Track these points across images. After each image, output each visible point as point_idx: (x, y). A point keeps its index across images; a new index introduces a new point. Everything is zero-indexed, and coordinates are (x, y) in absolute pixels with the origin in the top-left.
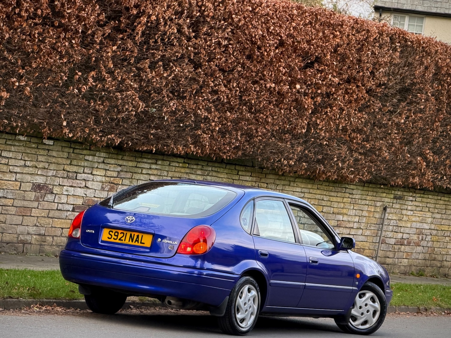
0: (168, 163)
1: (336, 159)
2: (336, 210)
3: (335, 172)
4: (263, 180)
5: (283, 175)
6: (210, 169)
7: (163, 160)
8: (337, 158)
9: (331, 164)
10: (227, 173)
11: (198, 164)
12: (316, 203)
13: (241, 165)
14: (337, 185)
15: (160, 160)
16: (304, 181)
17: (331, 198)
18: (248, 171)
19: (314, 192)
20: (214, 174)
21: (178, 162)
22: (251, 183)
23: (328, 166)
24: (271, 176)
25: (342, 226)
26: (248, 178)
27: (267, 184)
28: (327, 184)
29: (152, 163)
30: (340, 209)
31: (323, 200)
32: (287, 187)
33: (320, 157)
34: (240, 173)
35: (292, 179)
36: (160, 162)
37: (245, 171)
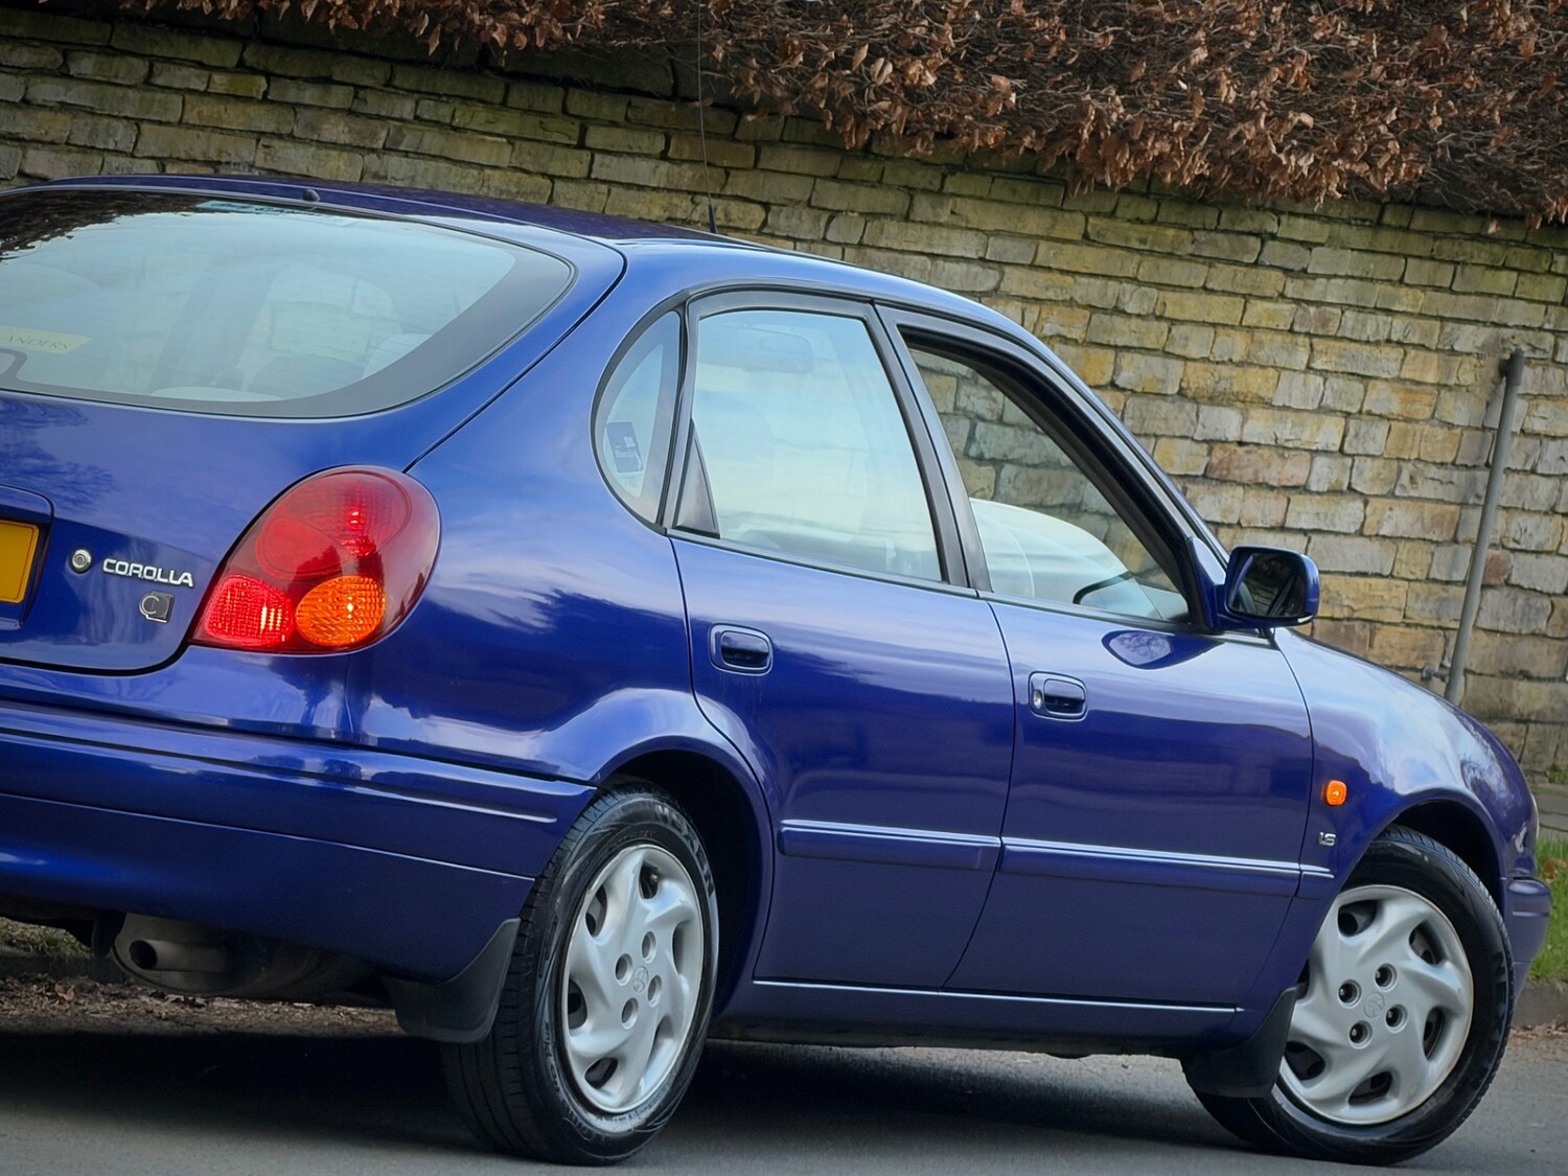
0: (142, 67)
1: (1201, 54)
2: (1199, 378)
3: (1194, 137)
4: (740, 184)
5: (866, 151)
6: (406, 108)
7: (108, 50)
8: (1211, 43)
9: (1171, 87)
10: (511, 140)
11: (327, 81)
12: (1077, 333)
13: (601, 89)
14: (1210, 217)
15: (87, 48)
16: (1001, 190)
17: (1170, 296)
18: (647, 126)
19: (1068, 257)
20: (433, 141)
21: (201, 65)
22: (661, 199)
23: (1153, 100)
24: (790, 159)
25: (1236, 474)
26: (644, 171)
27: (766, 206)
28: (1147, 210)
29: (39, 72)
30: (1225, 371)
31: (1118, 311)
32: (892, 227)
33: (1102, 39)
34: (595, 138)
35: (921, 178)
36: (85, 65)
37: (629, 123)
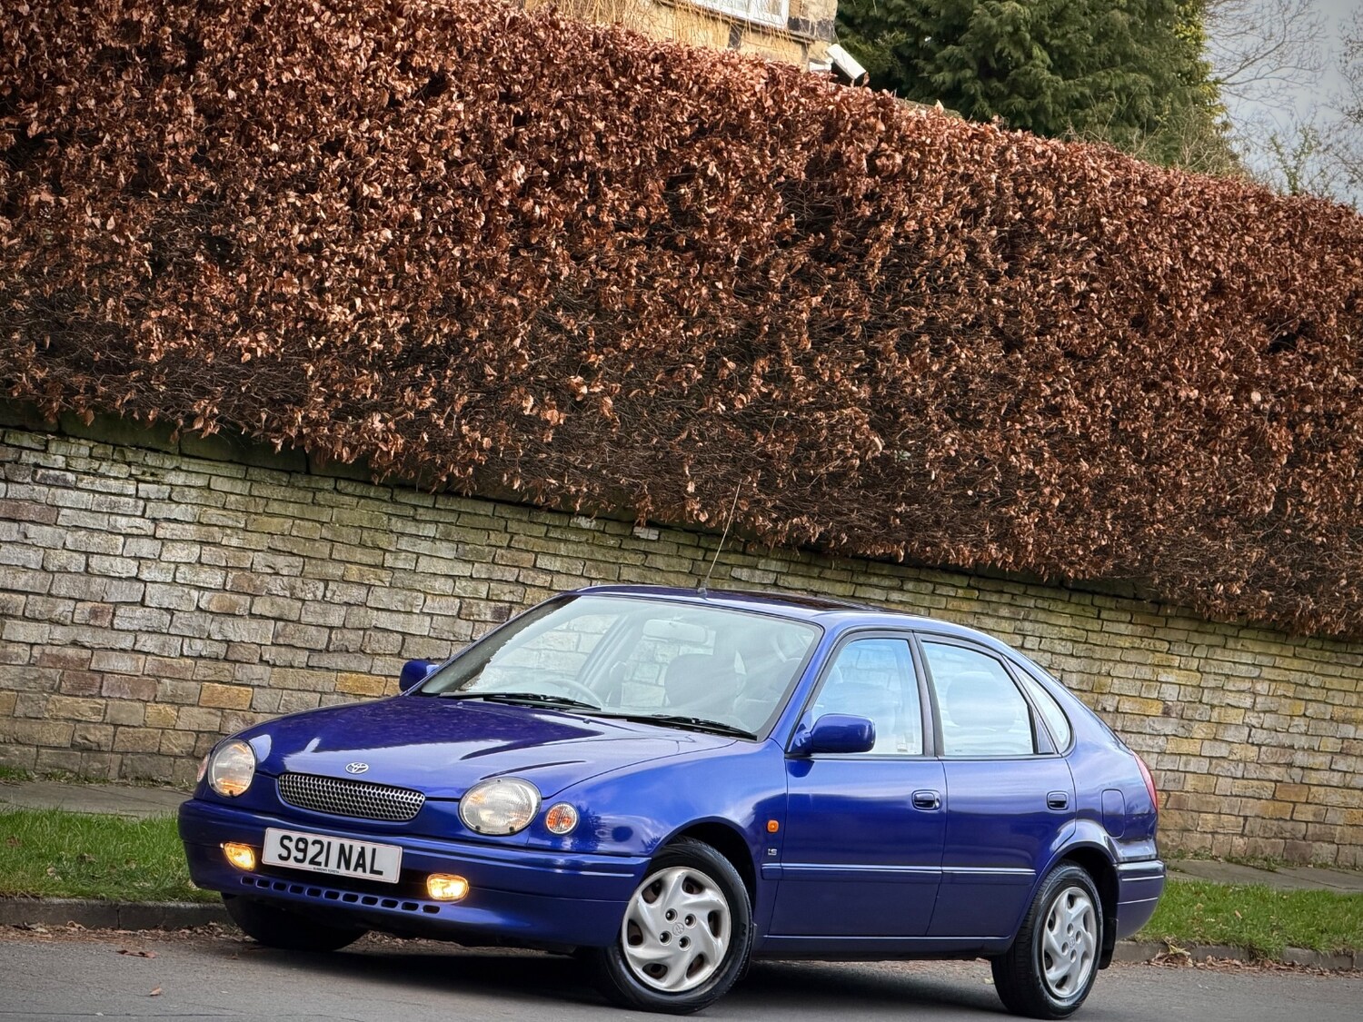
0: (931, 587)
1: (1344, 582)
2: (1339, 712)
3: (1340, 615)
4: (1160, 634)
5: (1209, 620)
6: (1031, 603)
7: (918, 580)
8: (1348, 578)
9: (1333, 595)
10: (1072, 615)
11: (1002, 592)
12: (1291, 694)
13: (1107, 595)
14: (1343, 648)
15: (910, 579)
16: (1261, 636)
17: (1328, 679)
18: (1124, 610)
19: (1287, 663)
20: (1041, 616)
21: (954, 586)
22: (1129, 639)
23: (1325, 599)
24: (1181, 624)
25: (1352, 752)
26: (1122, 628)
27: (1170, 642)
28: (1319, 645)
29: (892, 588)
30: (1349, 710)
31: (1306, 685)
32: (1219, 651)
33: (1305, 576)
34: (1104, 615)
35: (1230, 632)
36: (910, 586)
37: (1117, 609)
